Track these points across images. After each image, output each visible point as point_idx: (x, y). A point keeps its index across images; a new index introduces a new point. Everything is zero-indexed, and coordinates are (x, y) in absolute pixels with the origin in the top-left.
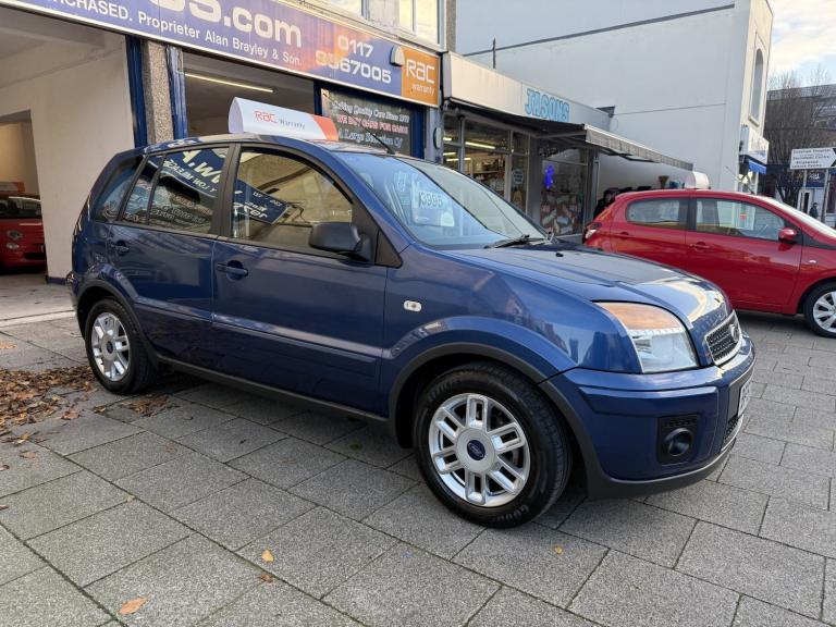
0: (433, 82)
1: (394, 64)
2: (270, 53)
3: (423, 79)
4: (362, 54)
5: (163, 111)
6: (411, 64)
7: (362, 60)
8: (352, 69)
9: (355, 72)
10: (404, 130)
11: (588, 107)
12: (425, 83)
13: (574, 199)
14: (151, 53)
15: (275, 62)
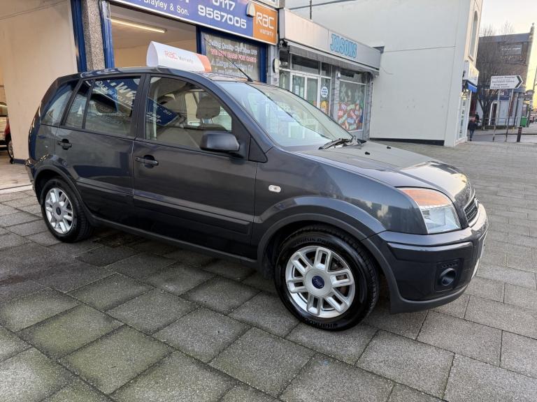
0: (273, 28)
1: (249, 16)
2: (168, 7)
3: (267, 26)
4: (228, 8)
5: (97, 46)
6: (259, 16)
7: (228, 12)
8: (222, 19)
9: (223, 20)
10: (254, 60)
11: (366, 46)
12: (268, 29)
13: (358, 107)
14: (88, 4)
15: (172, 13)
